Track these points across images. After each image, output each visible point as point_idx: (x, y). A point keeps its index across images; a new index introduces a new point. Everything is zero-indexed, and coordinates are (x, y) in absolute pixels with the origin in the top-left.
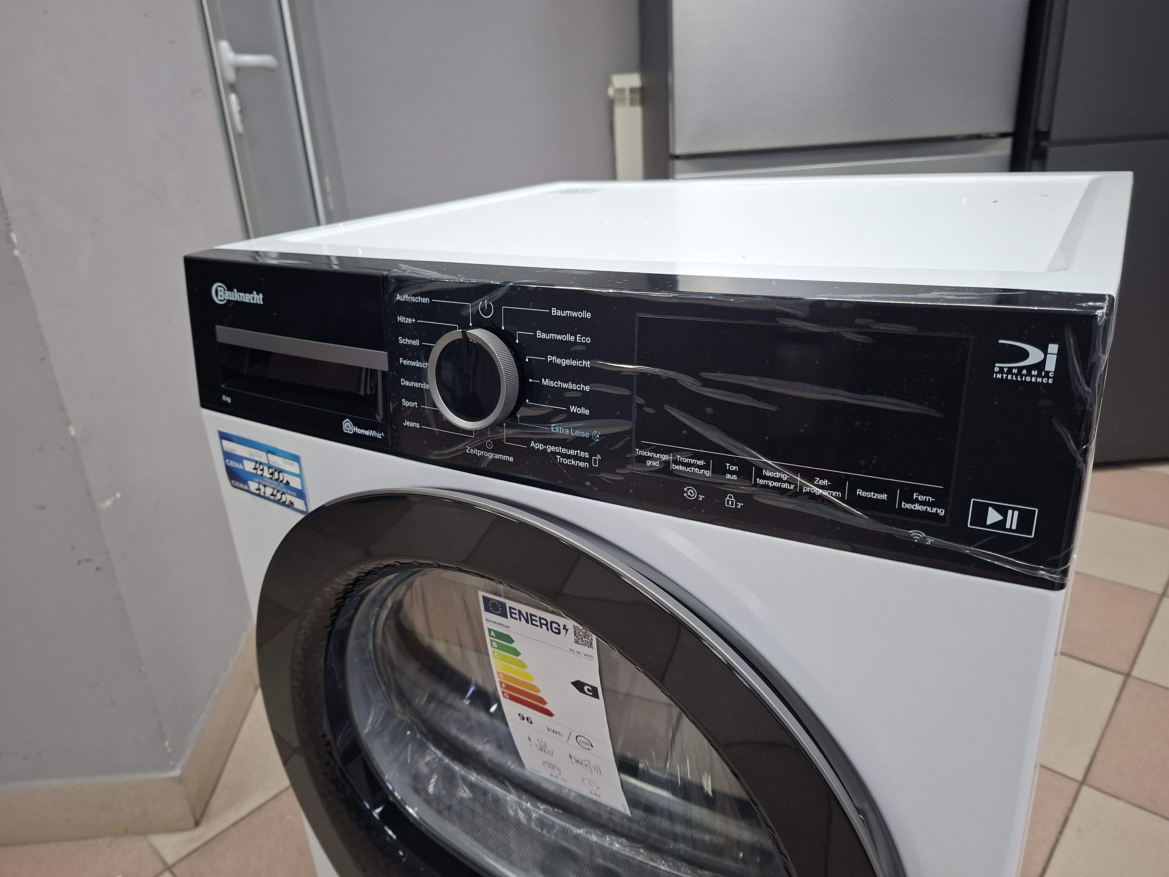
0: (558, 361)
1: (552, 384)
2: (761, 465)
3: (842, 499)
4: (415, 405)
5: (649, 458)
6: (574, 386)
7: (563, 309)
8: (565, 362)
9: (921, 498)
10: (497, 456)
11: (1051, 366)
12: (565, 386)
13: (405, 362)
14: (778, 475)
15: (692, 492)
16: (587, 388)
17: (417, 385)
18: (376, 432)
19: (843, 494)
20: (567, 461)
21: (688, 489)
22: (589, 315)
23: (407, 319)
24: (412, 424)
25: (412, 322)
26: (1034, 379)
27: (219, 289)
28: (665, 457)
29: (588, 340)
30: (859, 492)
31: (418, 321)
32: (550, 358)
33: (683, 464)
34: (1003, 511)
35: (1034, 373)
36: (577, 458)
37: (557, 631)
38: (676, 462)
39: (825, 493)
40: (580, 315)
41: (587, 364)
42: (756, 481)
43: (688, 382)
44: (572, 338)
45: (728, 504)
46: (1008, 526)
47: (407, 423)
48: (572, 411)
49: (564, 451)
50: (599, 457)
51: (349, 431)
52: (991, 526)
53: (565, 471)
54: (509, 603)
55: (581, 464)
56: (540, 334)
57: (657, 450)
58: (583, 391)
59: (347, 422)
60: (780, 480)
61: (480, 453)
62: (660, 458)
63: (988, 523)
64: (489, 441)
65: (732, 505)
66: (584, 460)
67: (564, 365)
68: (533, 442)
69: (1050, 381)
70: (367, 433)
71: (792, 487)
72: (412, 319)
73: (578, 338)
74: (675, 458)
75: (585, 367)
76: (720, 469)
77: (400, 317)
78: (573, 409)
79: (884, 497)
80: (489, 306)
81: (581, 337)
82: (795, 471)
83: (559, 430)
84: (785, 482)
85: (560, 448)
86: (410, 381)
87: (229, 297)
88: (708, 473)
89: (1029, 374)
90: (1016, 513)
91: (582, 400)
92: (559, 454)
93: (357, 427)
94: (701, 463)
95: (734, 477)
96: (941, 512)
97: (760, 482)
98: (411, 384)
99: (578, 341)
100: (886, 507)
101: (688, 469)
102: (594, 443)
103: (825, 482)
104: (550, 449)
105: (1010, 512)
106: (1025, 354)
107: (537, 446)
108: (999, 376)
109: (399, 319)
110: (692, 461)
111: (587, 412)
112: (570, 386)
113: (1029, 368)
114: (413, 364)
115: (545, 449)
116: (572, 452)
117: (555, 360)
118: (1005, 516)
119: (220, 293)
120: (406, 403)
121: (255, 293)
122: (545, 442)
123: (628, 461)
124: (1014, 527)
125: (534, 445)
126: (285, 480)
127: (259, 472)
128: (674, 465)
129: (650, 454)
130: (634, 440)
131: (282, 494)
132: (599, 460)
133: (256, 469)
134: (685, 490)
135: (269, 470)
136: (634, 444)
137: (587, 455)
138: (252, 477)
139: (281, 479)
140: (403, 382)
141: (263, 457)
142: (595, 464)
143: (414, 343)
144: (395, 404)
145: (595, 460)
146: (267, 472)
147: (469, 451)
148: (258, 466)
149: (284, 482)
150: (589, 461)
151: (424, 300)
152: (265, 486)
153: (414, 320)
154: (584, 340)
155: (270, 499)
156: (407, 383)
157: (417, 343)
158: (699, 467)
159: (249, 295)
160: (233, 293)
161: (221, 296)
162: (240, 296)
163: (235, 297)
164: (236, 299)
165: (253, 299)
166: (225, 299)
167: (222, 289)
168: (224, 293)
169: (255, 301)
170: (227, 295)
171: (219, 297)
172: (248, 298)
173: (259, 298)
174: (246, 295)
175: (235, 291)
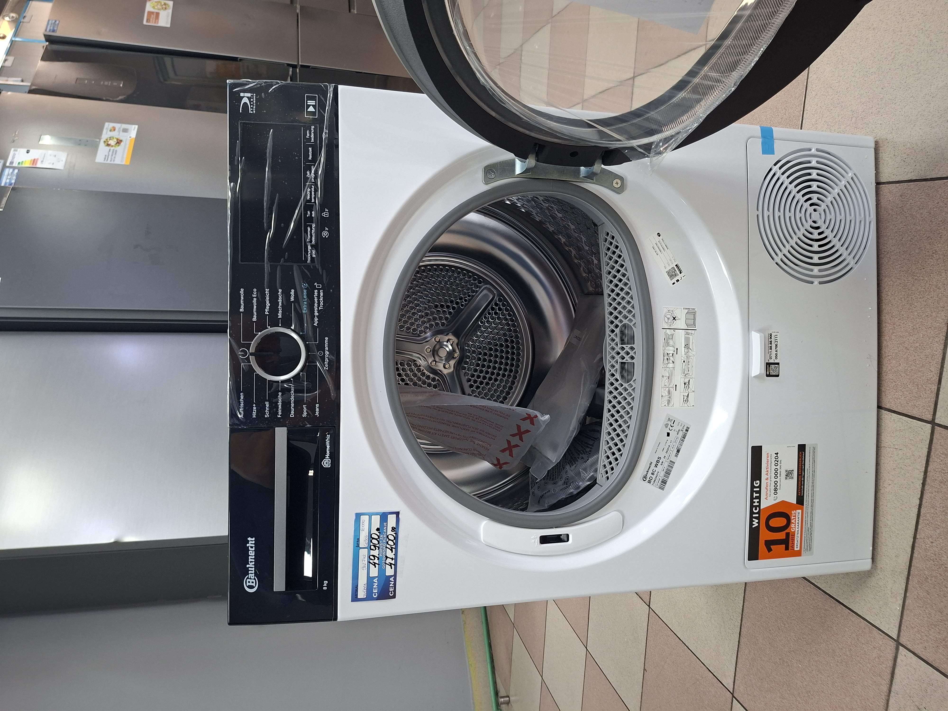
0: (268, 308)
1: (280, 312)
2: (305, 200)
3: (314, 165)
4: (305, 407)
5: (311, 256)
6: (280, 298)
7: (240, 305)
8: (268, 304)
9: (308, 135)
10: (327, 348)
11: (249, 95)
12: (280, 304)
13: (280, 413)
14: (308, 193)
15: (324, 233)
16: (280, 291)
17: (292, 405)
18: (326, 439)
19: (313, 165)
20: (322, 304)
21: (324, 235)
22: (242, 290)
23: (254, 410)
24: (317, 410)
25: (255, 406)
26: (254, 100)
27: (248, 584)
28: (309, 248)
29: (255, 290)
30: (310, 158)
31: (255, 402)
32: (267, 313)
33: (311, 238)
34: (308, 106)
35: (252, 100)
36: (319, 297)
38: (311, 241)
39: (313, 172)
40: (242, 295)
41: (267, 290)
42: (313, 203)
43: (269, 235)
44: (255, 299)
45: (327, 216)
47: (317, 413)
48: (293, 300)
49: (316, 305)
50: (315, 284)
51: (329, 462)
52: (316, 110)
53: (327, 305)
55: (322, 294)
56: (255, 319)
57: (306, 251)
58: (282, 293)
59: (323, 463)
60: (311, 192)
61: (327, 361)
62: (311, 250)
63: (314, 111)
64: (318, 353)
65: (327, 214)
66: (319, 293)
68: (314, 324)
69: (254, 94)
71: (313, 186)
72: (253, 406)
73: (254, 296)
74: (309, 242)
75: (270, 292)
76: (310, 220)
77: (253, 416)
78: (292, 299)
79: (310, 149)
80: (241, 351)
81: (254, 294)
82: (305, 185)
83: (305, 308)
84: (311, 190)
85: (315, 307)
86: (291, 410)
87: (252, 574)
88: (314, 225)
89: (253, 101)
90: (308, 101)
91: (287, 295)
92: (318, 308)
93: (326, 456)
94: (309, 229)
95: (313, 212)
96: (313, 127)
97: (313, 200)
99: (256, 296)
100: (314, 147)
101: (313, 235)
102: (309, 287)
103: (308, 172)
104: (316, 314)
105: (308, 104)
106: (245, 104)
107: (316, 321)
108: (254, 111)
109: (254, 417)
110: (309, 233)
111: (293, 291)
112: (280, 300)
113: (250, 102)
114: (280, 407)
115: (317, 317)
116: (316, 300)
117: (267, 310)
118: (310, 105)
119: (251, 584)
120: (305, 414)
121: (248, 545)
122: (313, 316)
123: (315, 267)
124: (315, 102)
125: (316, 324)
126: (377, 533)
127: (376, 561)
128: (313, 243)
129: (309, 255)
130: (303, 264)
131: (388, 539)
132: (317, 284)
133: (375, 564)
134: (324, 237)
135: (373, 550)
136: (305, 264)
137: (316, 291)
138: (382, 571)
139: (377, 537)
140: (292, 415)
141: (363, 553)
142: (320, 286)
143: (267, 406)
144: (307, 423)
145: (318, 286)
146: (376, 553)
147: (326, 367)
148: (371, 561)
149: (378, 534)
150: (319, 290)
151: (242, 397)
152: (387, 557)
153: (254, 405)
154: (255, 293)
155: (396, 555)
156: (293, 412)
157: (267, 404)
158: (311, 229)
159: (250, 552)
160: (250, 569)
161: (253, 582)
162: (251, 562)
163: (252, 568)
164: (253, 566)
165: (252, 547)
166: (255, 579)
167: (248, 580)
168: (251, 579)
169: (254, 545)
170: (252, 575)
171: (254, 585)
172: (252, 553)
173: (251, 541)
174: (250, 554)
175: (248, 566)
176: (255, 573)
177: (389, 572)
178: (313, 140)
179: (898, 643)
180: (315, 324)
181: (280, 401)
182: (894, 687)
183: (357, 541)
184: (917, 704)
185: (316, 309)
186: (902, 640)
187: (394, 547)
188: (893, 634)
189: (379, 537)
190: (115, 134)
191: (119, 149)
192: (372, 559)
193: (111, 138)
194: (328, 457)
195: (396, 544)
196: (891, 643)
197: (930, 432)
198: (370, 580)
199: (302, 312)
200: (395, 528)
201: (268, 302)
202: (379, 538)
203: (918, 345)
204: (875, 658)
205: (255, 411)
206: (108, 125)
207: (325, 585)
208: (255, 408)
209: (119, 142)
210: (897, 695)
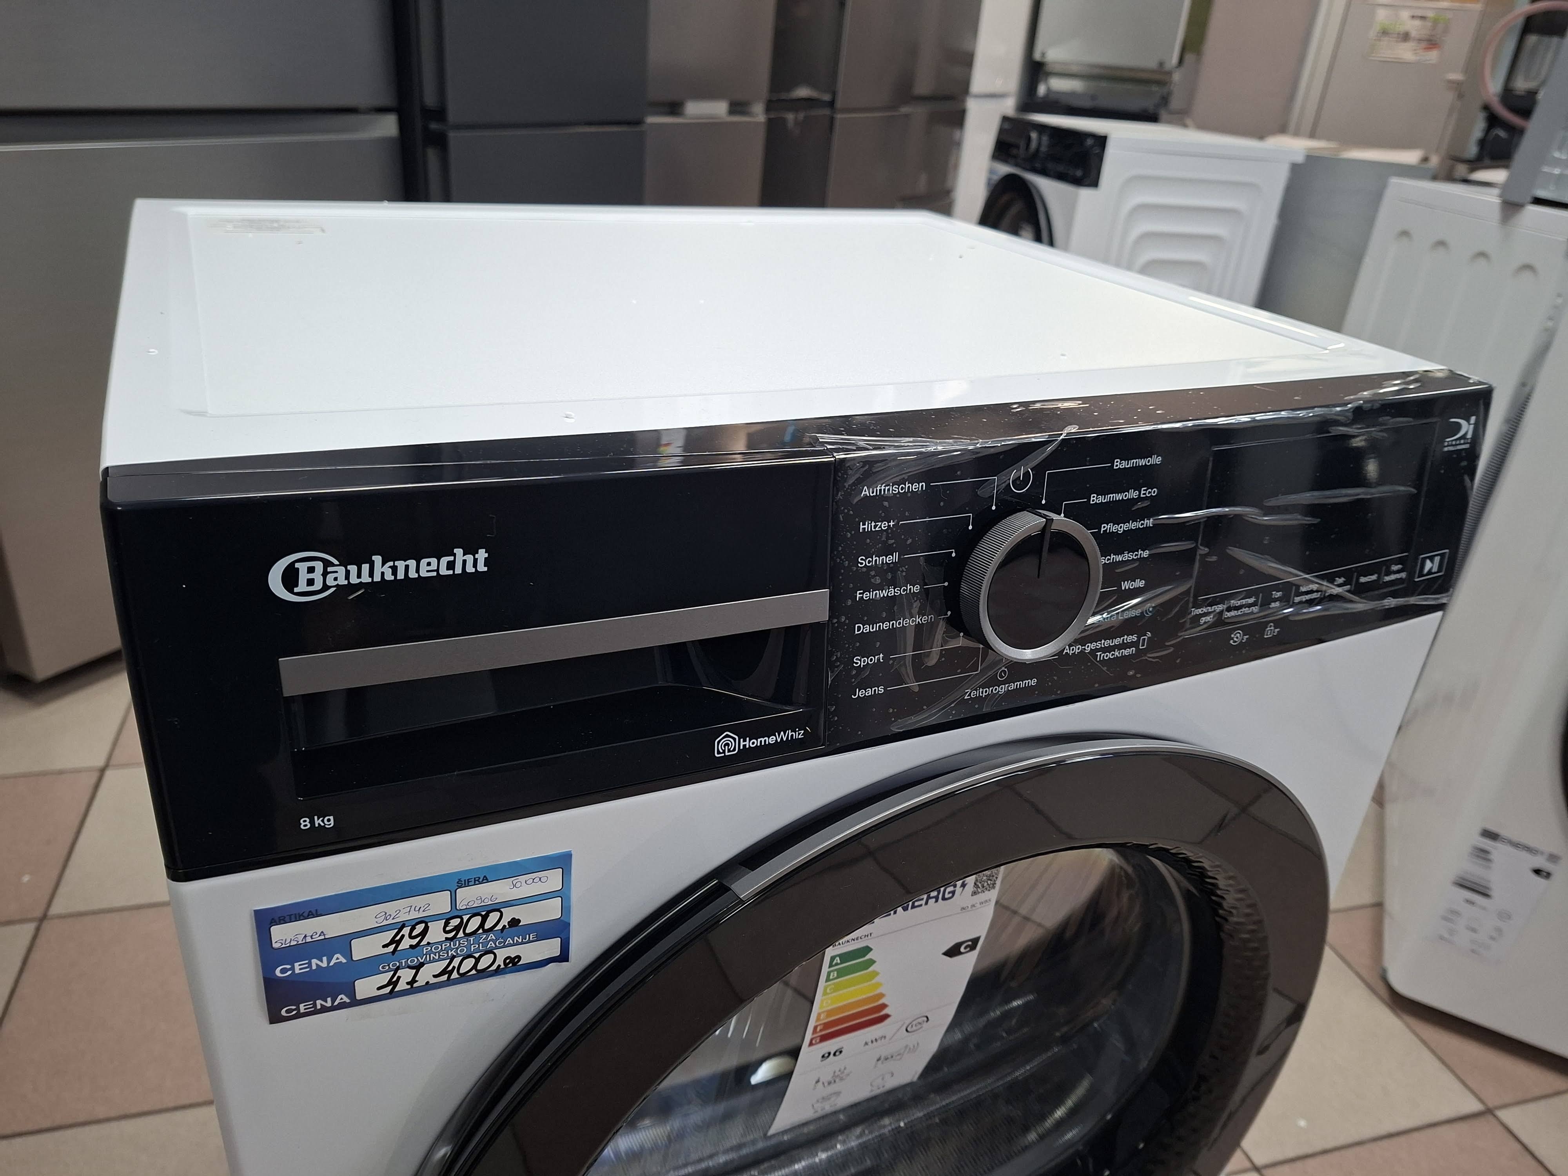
0: (1115, 528)
2: (1301, 583)
3: (1349, 591)
4: (878, 659)
5: (1203, 615)
6: (1131, 556)
7: (1128, 459)
8: (1121, 528)
10: (1013, 686)
11: (1469, 435)
12: (1119, 558)
13: (866, 596)
14: (1311, 587)
15: (1239, 635)
16: (1146, 554)
17: (886, 626)
18: (793, 730)
19: (1351, 588)
20: (1108, 656)
21: (1235, 635)
22: (1159, 460)
23: (880, 523)
24: (869, 692)
25: (889, 526)
26: (1461, 447)
27: (302, 567)
28: (1219, 608)
29: (1154, 492)
31: (900, 523)
32: (1103, 527)
33: (1235, 608)
34: (1433, 559)
35: (1462, 441)
36: (1121, 646)
38: (1229, 609)
39: (1341, 590)
40: (1150, 461)
41: (1150, 522)
42: (1293, 600)
43: (1253, 513)
44: (1135, 495)
45: (1267, 635)
47: (860, 693)
48: (1123, 588)
50: (1149, 634)
51: (729, 751)
53: (1105, 669)
55: (1126, 652)
56: (1095, 499)
57: (1213, 602)
58: (1142, 559)
59: (727, 736)
60: (1311, 592)
61: (984, 692)
62: (1215, 611)
63: (1424, 573)
64: (1003, 669)
65: (1270, 634)
66: (1130, 645)
67: (1121, 531)
68: (1067, 647)
70: (772, 740)
71: (1319, 594)
72: (889, 521)
73: (1142, 492)
74: (1229, 605)
75: (1147, 528)
76: (1267, 601)
77: (864, 524)
78: (1124, 585)
80: (1027, 474)
81: (1146, 490)
82: (1323, 577)
83: (1104, 618)
84: (1314, 592)
85: (1103, 642)
86: (873, 623)
87: (347, 577)
88: (1255, 609)
89: (1459, 444)
90: (1439, 558)
91: (1136, 570)
92: (1100, 649)
93: (748, 739)
94: (1251, 600)
95: (1277, 604)
97: (1296, 600)
98: (876, 628)
99: (1142, 496)
101: (1239, 612)
102: (1145, 620)
103: (1341, 580)
104: (1088, 647)
105: (1436, 558)
107: (1073, 650)
108: (1446, 449)
109: (862, 527)
111: (1142, 584)
112: (1127, 556)
113: (1460, 438)
114: (884, 594)
115: (1083, 652)
116: (1117, 641)
117: (1110, 528)
118: (1433, 563)
119: (303, 576)
120: (859, 662)
121: (459, 552)
122: (1084, 640)
123: (1182, 627)
124: (1436, 570)
125: (1068, 651)
126: (505, 922)
127: (406, 943)
128: (1226, 613)
129: (1205, 610)
130: (1191, 600)
131: (481, 956)
132: (1149, 638)
133: (394, 941)
134: (1232, 636)
135: (447, 924)
136: (1191, 605)
137: (1134, 638)
138: (370, 966)
139: (487, 926)
140: (859, 628)
141: (440, 903)
142: (1143, 646)
143: (889, 559)
144: (838, 671)
145: (1144, 640)
146: (436, 933)
147: (970, 695)
148: (406, 931)
149: (499, 927)
150: (1136, 644)
151: (915, 487)
152: (418, 968)
153: (892, 524)
154: (1149, 493)
155: (428, 987)
156: (867, 629)
157: (894, 558)
158: (1249, 606)
159: (434, 561)
160: (366, 567)
161: (310, 582)
162: (394, 569)
163: (371, 574)
164: (377, 578)
165: (451, 565)
166: (326, 587)
167: (319, 566)
168: (325, 574)
169: (458, 570)
170: (339, 576)
171: (302, 587)
172: (428, 567)
173: (475, 561)
174: (424, 562)
175: (377, 559)
176: (351, 588)
177: (368, 986)
178: (1387, 579)
180: (1065, 649)
181: (898, 591)
183: (481, 877)
187: (455, 975)
189: (491, 929)
192: (413, 928)
194: (744, 746)
195: (464, 978)
198: (341, 943)
200: (514, 964)
201: (1124, 527)
202: (485, 931)
205: (875, 526)
207: (318, 822)
208: (884, 525)
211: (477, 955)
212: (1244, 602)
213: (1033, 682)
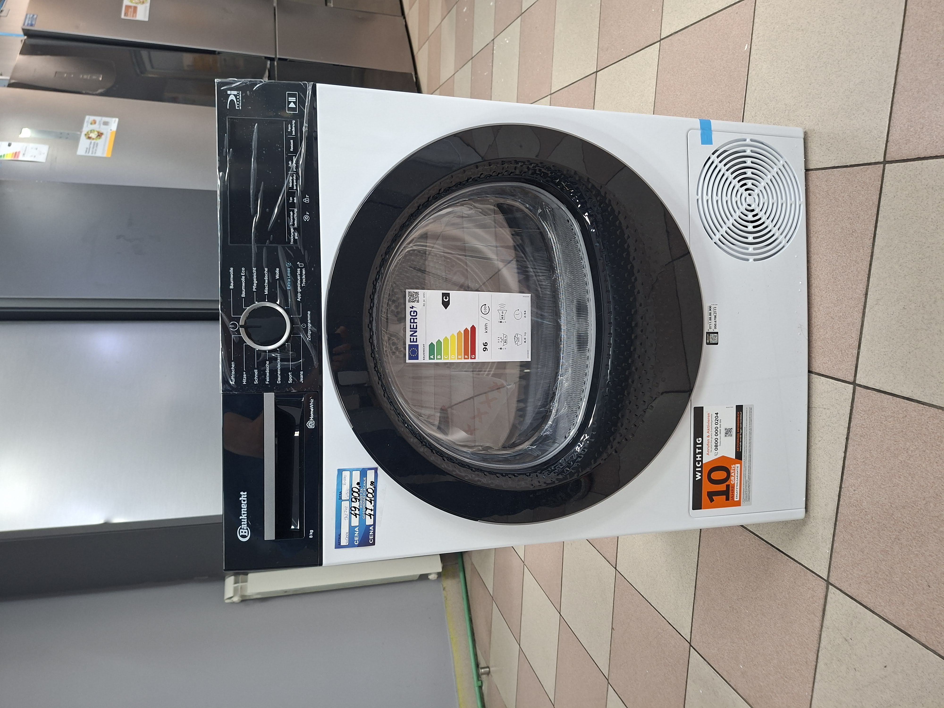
0: (255, 285)
1: (267, 288)
2: (288, 187)
3: (296, 156)
4: (290, 374)
5: (294, 238)
6: (266, 276)
7: (230, 283)
9: (290, 128)
10: (309, 321)
11: (235, 93)
12: (266, 281)
13: (268, 380)
14: (291, 181)
15: (306, 217)
16: (266, 269)
17: (279, 372)
18: (310, 403)
19: (294, 156)
20: (304, 281)
22: (232, 269)
23: (244, 377)
24: (302, 377)
26: (240, 97)
27: (241, 534)
28: (292, 230)
29: (243, 269)
30: (292, 150)
31: (245, 370)
32: (254, 290)
33: (294, 221)
34: (289, 103)
35: (238, 97)
36: (301, 275)
37: (415, 313)
38: (293, 225)
39: (294, 162)
40: (232, 273)
41: (254, 269)
42: (295, 190)
43: (256, 219)
44: (243, 277)
45: (308, 202)
46: (295, 101)
47: (302, 380)
49: (299, 282)
50: (298, 263)
51: (313, 424)
53: (309, 282)
54: (408, 343)
55: (304, 272)
56: (243, 295)
57: (290, 234)
58: (268, 271)
59: (308, 424)
60: (293, 180)
61: (309, 332)
62: (293, 232)
63: (295, 107)
64: (301, 326)
65: (308, 200)
66: (301, 271)
67: (256, 282)
69: (240, 92)
71: (294, 175)
75: (256, 270)
76: (293, 205)
78: (277, 277)
79: (292, 141)
80: (232, 324)
81: (242, 273)
82: (287, 174)
83: (289, 285)
84: (293, 178)
85: (298, 284)
86: (277, 377)
87: (245, 524)
88: (296, 210)
89: (239, 99)
90: (289, 98)
91: (272, 273)
92: (301, 285)
93: (310, 418)
94: (291, 213)
95: (295, 199)
96: (294, 122)
97: (295, 188)
98: (279, 376)
99: (244, 274)
100: (295, 139)
101: (296, 219)
102: (292, 266)
103: (290, 162)
104: (299, 290)
105: (289, 100)
106: (232, 101)
107: (299, 297)
108: (240, 107)
109: (244, 383)
111: (278, 269)
112: (266, 278)
113: (237, 99)
114: (268, 374)
115: (300, 293)
116: (299, 278)
117: (255, 287)
118: (291, 102)
119: (244, 534)
120: (290, 381)
121: (240, 499)
122: (296, 293)
123: (297, 247)
124: (295, 99)
126: (357, 486)
127: (357, 512)
128: (295, 226)
129: (292, 237)
130: (287, 245)
131: (368, 492)
132: (300, 263)
133: (356, 515)
134: (305, 220)
135: (354, 502)
136: (289, 245)
137: (299, 269)
138: (362, 521)
139: (357, 491)
140: (279, 382)
141: (345, 505)
142: (302, 265)
143: (256, 373)
144: (293, 389)
145: (300, 265)
146: (356, 505)
147: (309, 338)
148: (353, 512)
149: (359, 488)
150: (301, 269)
151: (233, 366)
152: (367, 509)
153: (244, 373)
154: (243, 271)
155: (375, 506)
156: (279, 379)
157: (256, 371)
158: (294, 214)
159: (242, 505)
160: (242, 520)
161: (245, 532)
162: (244, 514)
163: (245, 519)
164: (246, 518)
165: (244, 501)
166: (247, 529)
167: (241, 530)
168: (243, 529)
169: (246, 499)
170: (244, 526)
171: (246, 534)
172: (244, 506)
173: (243, 495)
174: (242, 507)
175: (241, 517)
176: (248, 524)
177: (369, 521)
178: (294, 133)
179: (828, 583)
180: (299, 300)
181: (268, 369)
182: (826, 623)
183: (340, 494)
184: (844, 636)
185: (299, 286)
186: (832, 580)
187: (373, 499)
188: (824, 575)
190: (95, 127)
191: (101, 141)
192: (353, 510)
193: (92, 131)
194: (312, 419)
195: (375, 496)
196: (822, 583)
197: (852, 392)
198: (352, 529)
199: (286, 288)
200: (374, 483)
201: (255, 280)
202: (359, 491)
203: (841, 314)
204: (810, 598)
205: (245, 379)
206: (89, 118)
207: (311, 534)
208: (245, 375)
209: (100, 135)
210: (828, 630)
211: (367, 493)
212: (291, 217)
213: (309, 312)
